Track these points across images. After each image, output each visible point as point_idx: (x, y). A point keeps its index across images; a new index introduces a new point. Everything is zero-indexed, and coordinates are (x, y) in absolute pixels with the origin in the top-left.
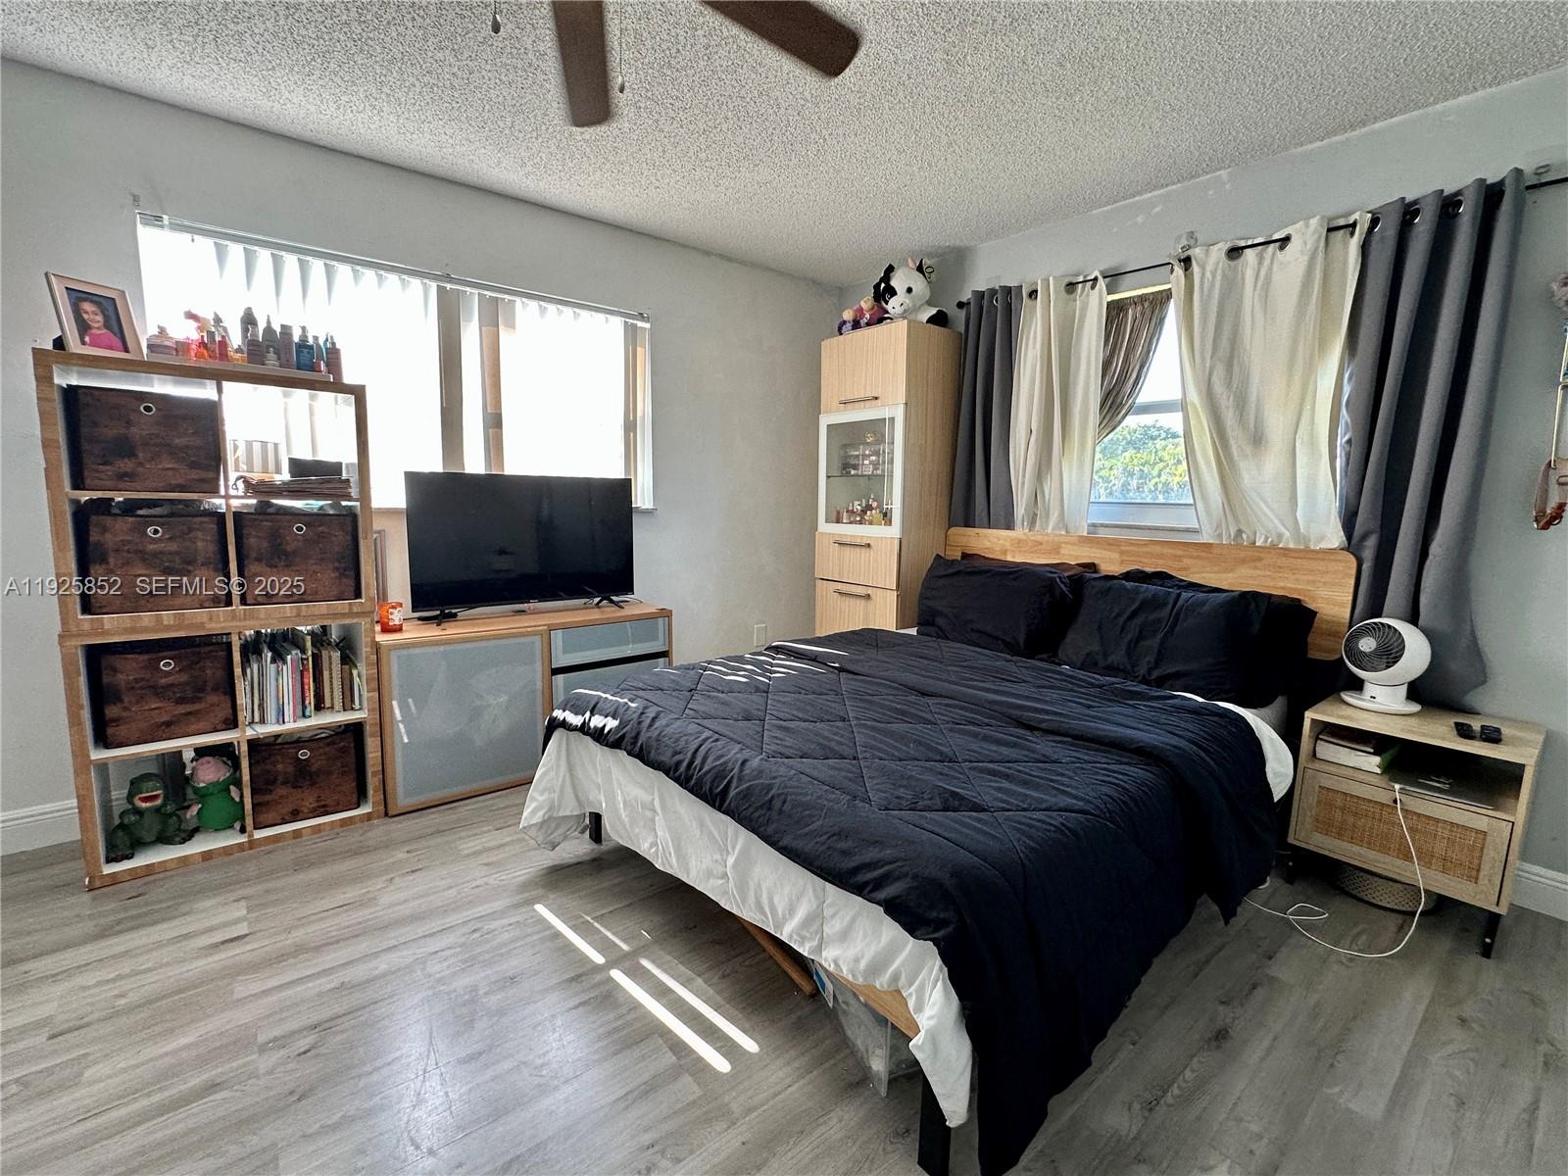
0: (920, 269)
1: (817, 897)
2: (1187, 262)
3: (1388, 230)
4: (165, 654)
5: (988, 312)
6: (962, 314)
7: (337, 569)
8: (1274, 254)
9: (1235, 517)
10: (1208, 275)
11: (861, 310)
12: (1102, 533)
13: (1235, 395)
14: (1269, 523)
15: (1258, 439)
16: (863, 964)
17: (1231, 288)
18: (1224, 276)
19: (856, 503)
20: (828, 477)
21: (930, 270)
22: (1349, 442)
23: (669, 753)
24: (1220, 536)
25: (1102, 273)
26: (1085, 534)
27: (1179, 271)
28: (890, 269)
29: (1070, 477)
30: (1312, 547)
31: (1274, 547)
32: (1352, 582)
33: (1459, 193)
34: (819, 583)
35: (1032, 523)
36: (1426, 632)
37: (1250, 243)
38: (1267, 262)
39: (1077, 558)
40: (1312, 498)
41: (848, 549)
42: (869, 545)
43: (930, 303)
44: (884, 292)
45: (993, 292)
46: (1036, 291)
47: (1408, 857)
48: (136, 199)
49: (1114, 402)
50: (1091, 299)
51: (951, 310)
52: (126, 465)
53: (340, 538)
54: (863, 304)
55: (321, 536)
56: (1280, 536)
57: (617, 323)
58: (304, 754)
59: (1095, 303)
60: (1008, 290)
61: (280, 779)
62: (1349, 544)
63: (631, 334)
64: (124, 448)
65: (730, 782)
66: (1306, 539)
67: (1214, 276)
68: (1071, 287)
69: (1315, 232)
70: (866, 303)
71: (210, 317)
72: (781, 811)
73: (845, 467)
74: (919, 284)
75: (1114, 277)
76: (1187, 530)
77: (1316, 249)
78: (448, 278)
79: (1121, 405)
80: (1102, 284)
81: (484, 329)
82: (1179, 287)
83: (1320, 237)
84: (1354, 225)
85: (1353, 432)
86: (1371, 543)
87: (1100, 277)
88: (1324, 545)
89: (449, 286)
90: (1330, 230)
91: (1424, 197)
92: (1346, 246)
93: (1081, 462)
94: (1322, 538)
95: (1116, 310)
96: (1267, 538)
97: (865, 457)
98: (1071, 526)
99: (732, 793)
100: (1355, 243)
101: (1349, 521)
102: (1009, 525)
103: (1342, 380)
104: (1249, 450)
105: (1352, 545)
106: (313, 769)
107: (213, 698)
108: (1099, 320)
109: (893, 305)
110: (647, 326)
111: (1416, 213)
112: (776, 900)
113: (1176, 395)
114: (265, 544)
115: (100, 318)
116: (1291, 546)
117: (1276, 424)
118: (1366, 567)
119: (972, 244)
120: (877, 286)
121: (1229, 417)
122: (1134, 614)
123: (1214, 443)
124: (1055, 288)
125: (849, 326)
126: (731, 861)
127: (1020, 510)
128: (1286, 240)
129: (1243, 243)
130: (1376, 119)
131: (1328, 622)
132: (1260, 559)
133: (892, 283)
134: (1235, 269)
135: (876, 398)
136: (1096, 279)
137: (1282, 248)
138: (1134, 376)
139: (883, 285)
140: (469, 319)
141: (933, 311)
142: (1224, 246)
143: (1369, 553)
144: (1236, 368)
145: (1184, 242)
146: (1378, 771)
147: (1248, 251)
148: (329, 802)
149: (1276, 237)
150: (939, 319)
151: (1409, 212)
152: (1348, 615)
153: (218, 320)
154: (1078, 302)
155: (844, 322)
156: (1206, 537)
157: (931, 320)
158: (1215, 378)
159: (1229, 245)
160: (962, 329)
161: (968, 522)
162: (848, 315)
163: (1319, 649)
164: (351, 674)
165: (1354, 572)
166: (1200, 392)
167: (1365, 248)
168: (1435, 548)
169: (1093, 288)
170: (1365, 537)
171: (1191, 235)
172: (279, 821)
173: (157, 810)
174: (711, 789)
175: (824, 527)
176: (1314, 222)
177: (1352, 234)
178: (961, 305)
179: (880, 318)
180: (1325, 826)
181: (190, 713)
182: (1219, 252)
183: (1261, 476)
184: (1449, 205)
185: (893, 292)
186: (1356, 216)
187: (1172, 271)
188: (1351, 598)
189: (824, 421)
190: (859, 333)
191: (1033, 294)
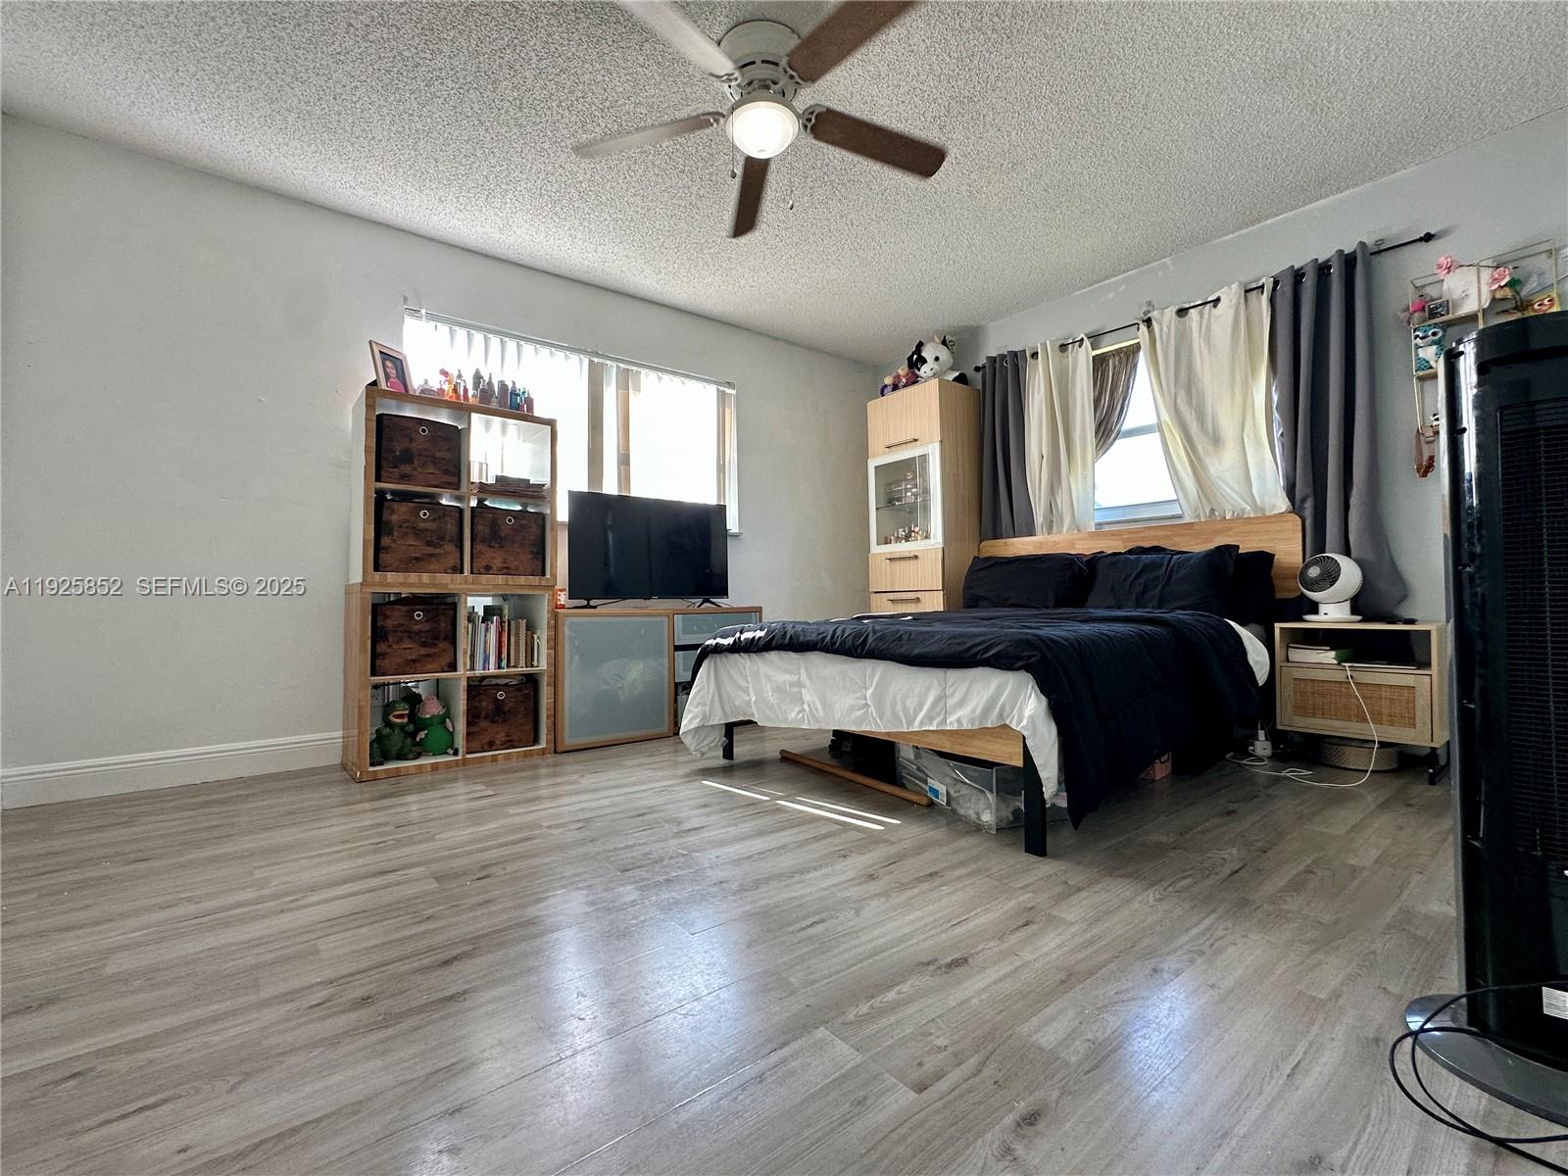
0: (944, 343)
1: (940, 684)
2: (1148, 322)
3: (1286, 287)
4: (418, 607)
5: (1000, 372)
6: (979, 376)
7: (532, 552)
8: (1210, 310)
9: (1209, 501)
10: (1165, 329)
11: (898, 377)
12: (1106, 528)
13: (1195, 410)
14: (1232, 499)
15: (1216, 440)
16: (978, 712)
17: (1183, 336)
18: (1177, 329)
19: (901, 530)
20: (877, 509)
21: (951, 344)
22: (1282, 435)
23: (814, 635)
24: (1199, 516)
25: (1086, 335)
26: (1093, 530)
27: (1143, 328)
28: (920, 345)
29: (1077, 489)
30: (1268, 514)
31: (1239, 518)
32: (1300, 535)
33: (1328, 260)
34: (873, 596)
35: (1050, 530)
36: (1357, 561)
37: (1192, 305)
38: (1206, 316)
39: (1089, 549)
40: (1262, 478)
41: (898, 563)
42: (916, 557)
43: (952, 369)
44: (916, 361)
45: (1002, 357)
46: (1037, 353)
47: (1365, 720)
48: (405, 299)
49: (1106, 430)
50: (1080, 354)
51: (970, 373)
52: (407, 469)
53: (535, 529)
54: (901, 372)
55: (523, 527)
56: (1243, 510)
57: (712, 389)
58: (501, 695)
59: (1082, 359)
60: (1014, 355)
61: (483, 714)
62: (1294, 508)
63: (722, 398)
64: (407, 457)
65: (867, 637)
66: (1263, 509)
67: (1169, 329)
68: (1063, 347)
69: (1236, 292)
70: (903, 371)
71: (456, 374)
72: (909, 639)
73: (890, 500)
74: (944, 354)
75: (1095, 338)
76: (1173, 517)
77: (1239, 303)
78: (597, 355)
79: (1111, 431)
80: (1087, 342)
81: (619, 391)
82: (1144, 339)
83: (1240, 296)
84: (1263, 287)
85: (1284, 427)
86: (1309, 504)
87: (1085, 338)
88: (1276, 512)
89: (596, 360)
90: (1246, 291)
91: (1307, 264)
92: (1260, 301)
93: (1085, 477)
94: (1274, 507)
95: (1099, 362)
96: (1234, 512)
97: (907, 490)
98: (1081, 526)
99: (870, 640)
100: (1265, 298)
101: (1290, 491)
102: (1031, 532)
103: (1271, 393)
104: (1211, 449)
105: (1296, 507)
106: (506, 708)
107: (443, 645)
108: (1088, 370)
109: (925, 370)
110: (733, 392)
111: (1303, 275)
112: (908, 703)
113: (1153, 420)
114: (487, 530)
115: (394, 371)
116: (1252, 516)
117: (1228, 427)
118: (1308, 523)
119: (983, 323)
120: (910, 359)
121: (1194, 428)
122: (1139, 575)
123: (1186, 451)
124: (1051, 348)
125: (890, 388)
126: (869, 693)
127: (1039, 519)
128: (1218, 300)
129: (1187, 306)
130: (1267, 218)
131: (1287, 568)
132: (1230, 529)
133: (923, 354)
134: (1185, 323)
135: (916, 440)
136: (1082, 339)
137: (1215, 306)
138: (1119, 408)
139: (915, 356)
140: (609, 384)
141: (957, 374)
142: (1174, 309)
143: (1308, 513)
144: (1194, 392)
145: (1145, 309)
146: (1335, 662)
147: (1192, 310)
148: (515, 737)
149: (1210, 299)
150: (962, 379)
151: (1298, 276)
152: (1301, 561)
153: (460, 376)
154: (1070, 358)
155: (886, 386)
156: (1187, 519)
157: (955, 380)
158: (1179, 401)
159: (1177, 307)
160: (980, 386)
161: (996, 535)
162: (888, 381)
163: (1285, 591)
164: (533, 638)
165: (1300, 528)
166: (1169, 414)
167: (1272, 301)
168: (1353, 501)
169: (1080, 346)
170: (1304, 500)
171: (1149, 303)
172: (480, 750)
173: (402, 727)
174: (853, 643)
175: (876, 549)
176: (1235, 286)
177: (1262, 293)
178: (977, 369)
179: (914, 380)
180: (1301, 709)
181: (428, 655)
182: (1170, 313)
183: (1222, 467)
184: (1323, 270)
185: (924, 361)
186: (1263, 280)
187: (1138, 329)
188: (1301, 548)
189: (872, 464)
190: (898, 393)
191: (1035, 355)
